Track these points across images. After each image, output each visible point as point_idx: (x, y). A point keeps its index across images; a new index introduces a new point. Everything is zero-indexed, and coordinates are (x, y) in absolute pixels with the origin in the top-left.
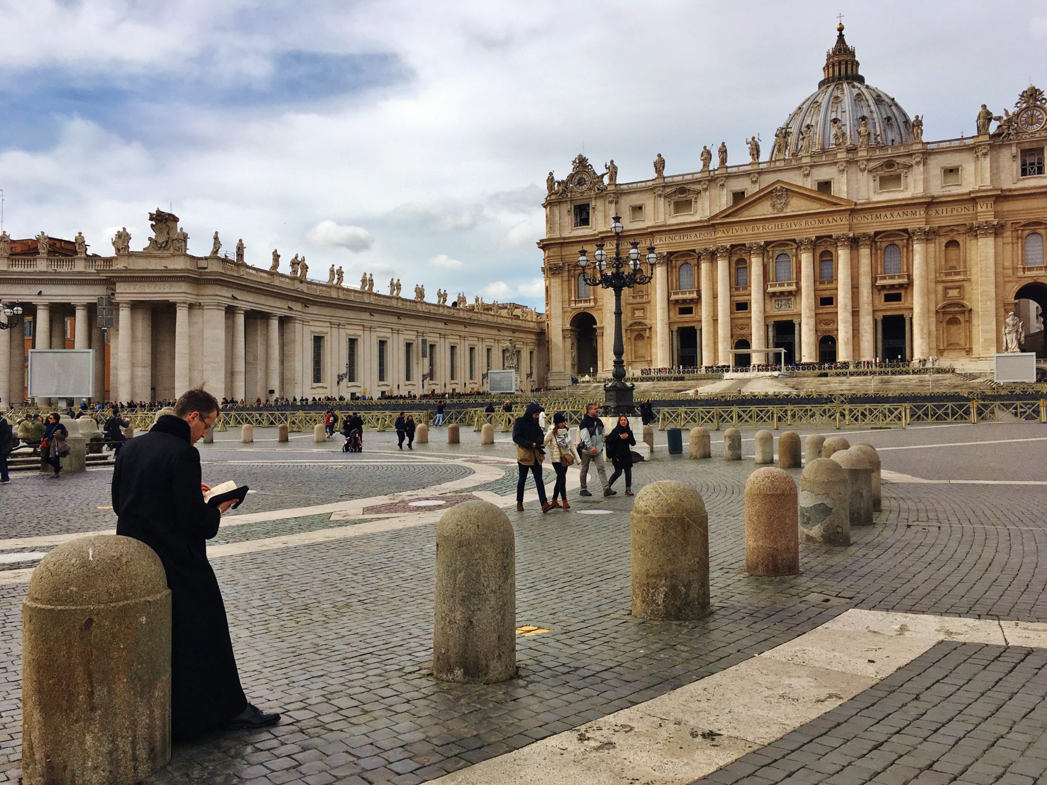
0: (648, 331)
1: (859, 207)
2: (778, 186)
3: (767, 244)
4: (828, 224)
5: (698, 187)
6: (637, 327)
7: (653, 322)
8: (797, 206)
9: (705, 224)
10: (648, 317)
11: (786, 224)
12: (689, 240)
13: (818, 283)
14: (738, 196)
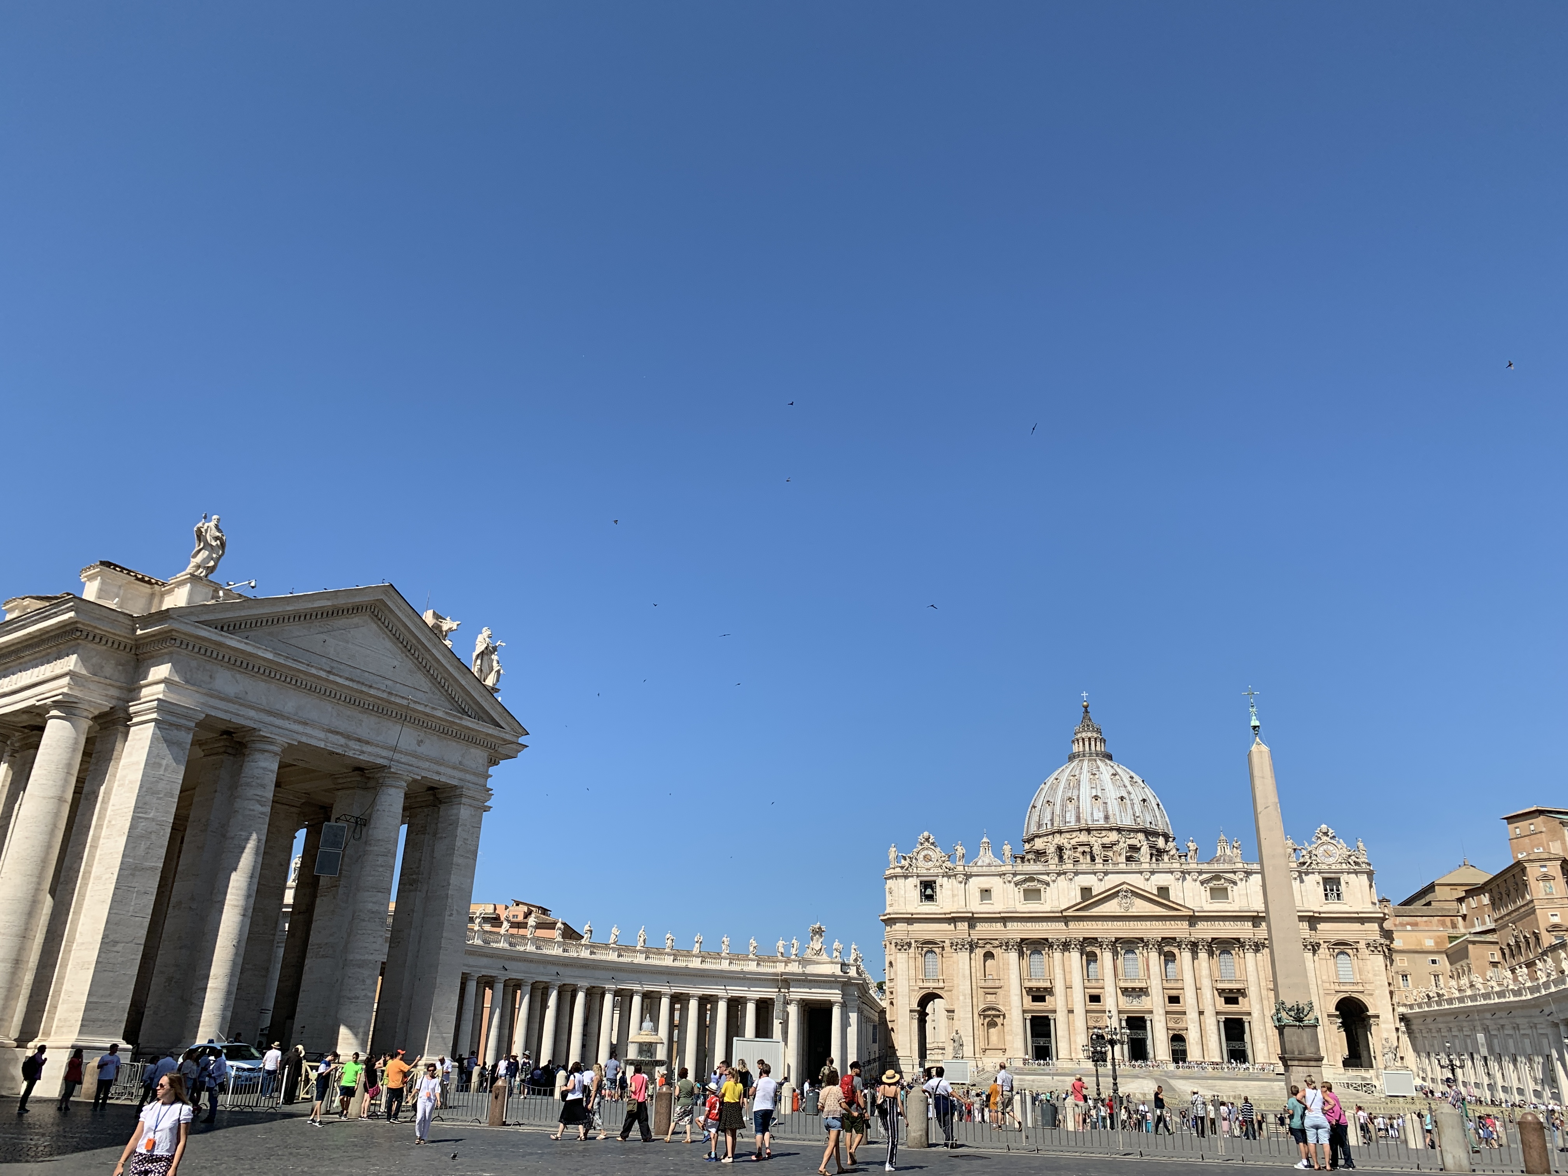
0: (1002, 1017)
1: (1197, 914)
2: (1124, 887)
3: (1117, 939)
4: (1170, 927)
5: (1045, 877)
6: (989, 1012)
7: (1007, 1008)
8: (1141, 907)
9: (1057, 915)
10: (1001, 1003)
11: (1132, 924)
12: (1040, 928)
13: (1164, 982)
14: (1086, 892)
